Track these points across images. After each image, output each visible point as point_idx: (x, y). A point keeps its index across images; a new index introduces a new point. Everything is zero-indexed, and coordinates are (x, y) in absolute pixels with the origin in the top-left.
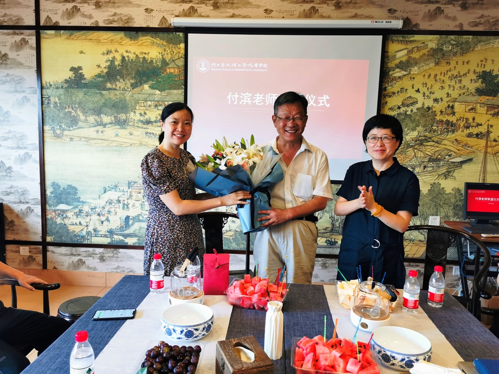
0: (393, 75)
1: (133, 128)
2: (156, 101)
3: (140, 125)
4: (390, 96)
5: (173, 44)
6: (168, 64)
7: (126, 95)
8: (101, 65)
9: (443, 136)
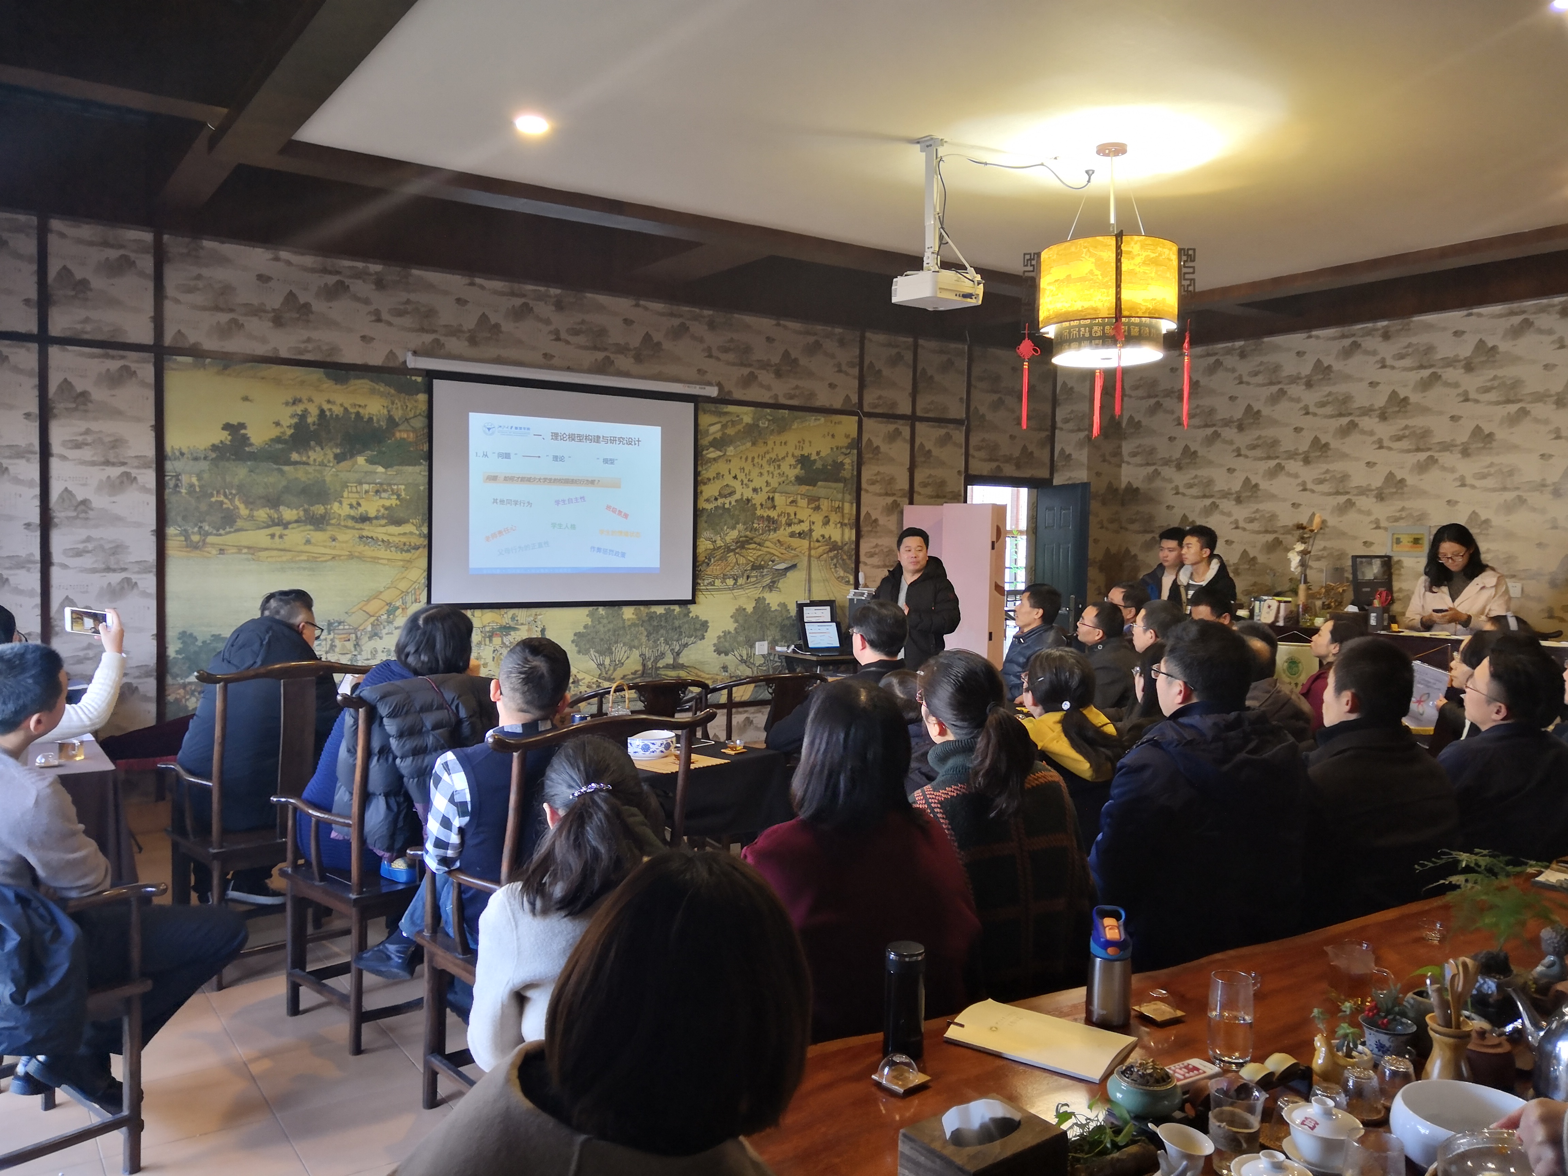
0: (708, 456)
1: (337, 530)
2: (376, 484)
3: (350, 523)
4: (705, 484)
5: (406, 394)
6: (397, 425)
7: (325, 473)
8: (282, 422)
9: (764, 537)
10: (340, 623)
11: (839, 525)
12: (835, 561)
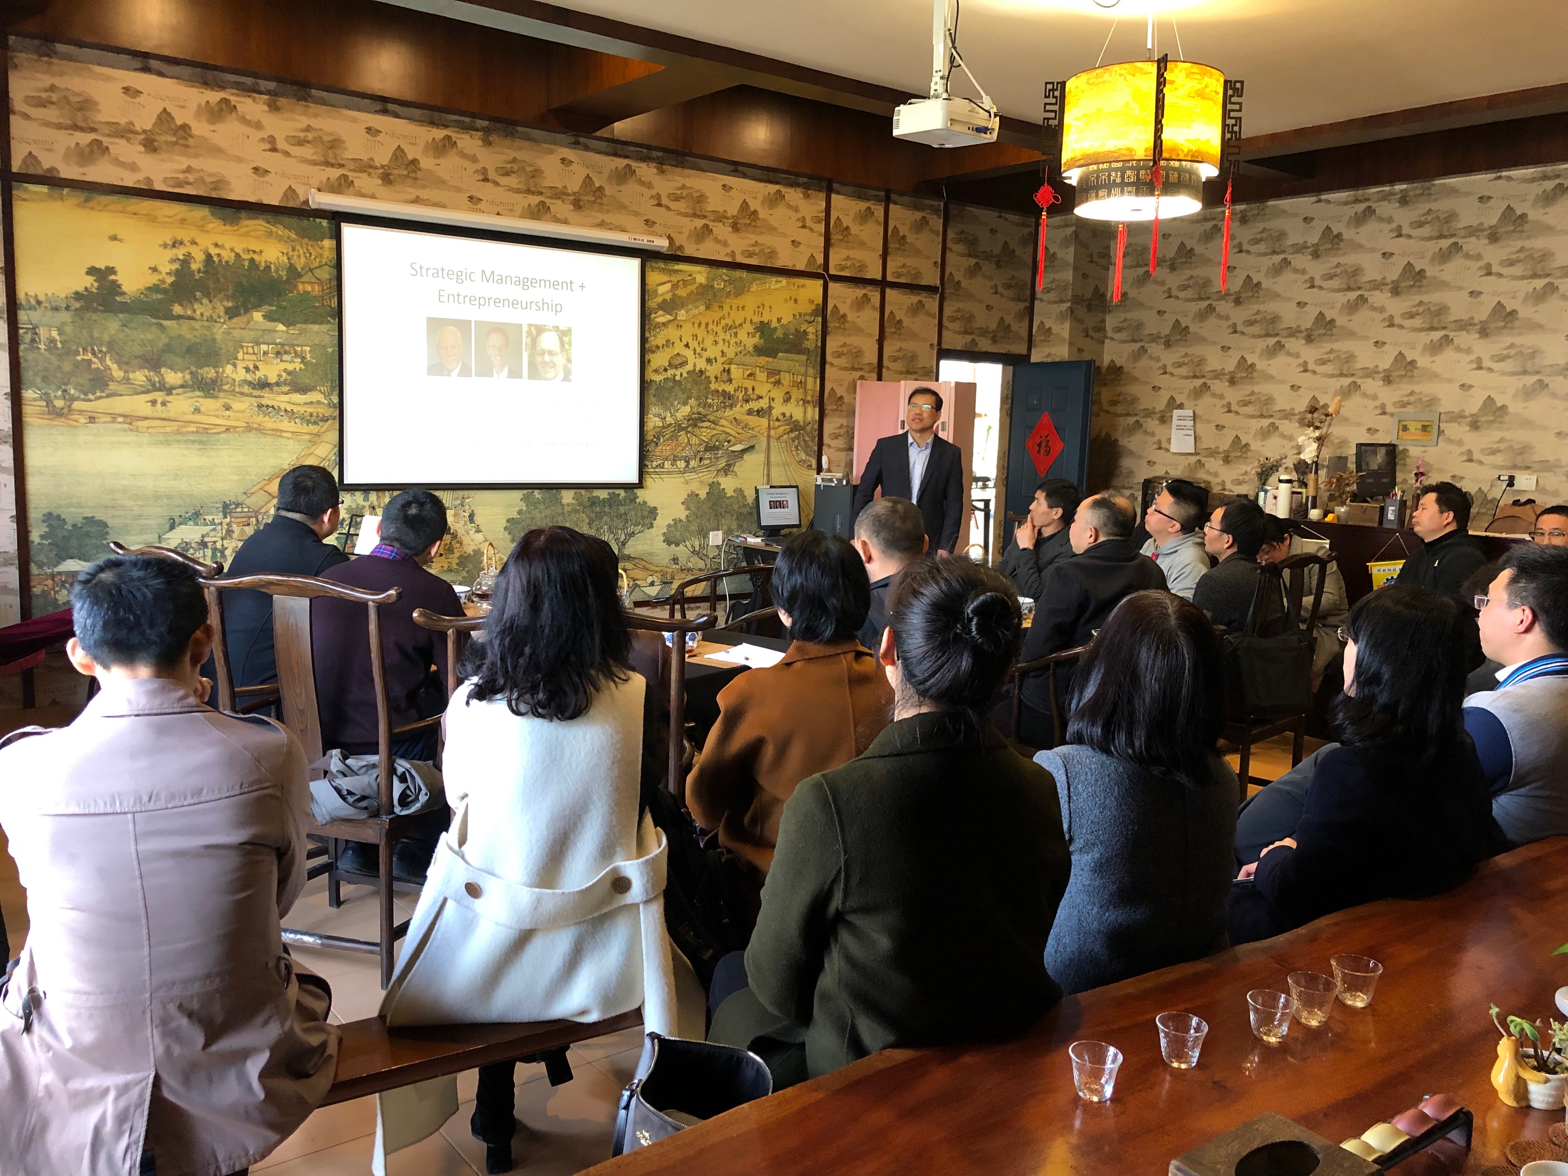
0: (657, 320)
1: (231, 397)
2: (276, 344)
3: (246, 389)
4: (653, 352)
5: (309, 238)
6: (300, 276)
7: (215, 330)
8: (159, 268)
9: (719, 414)
10: (238, 505)
11: (801, 402)
12: (796, 442)
